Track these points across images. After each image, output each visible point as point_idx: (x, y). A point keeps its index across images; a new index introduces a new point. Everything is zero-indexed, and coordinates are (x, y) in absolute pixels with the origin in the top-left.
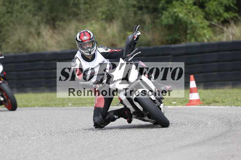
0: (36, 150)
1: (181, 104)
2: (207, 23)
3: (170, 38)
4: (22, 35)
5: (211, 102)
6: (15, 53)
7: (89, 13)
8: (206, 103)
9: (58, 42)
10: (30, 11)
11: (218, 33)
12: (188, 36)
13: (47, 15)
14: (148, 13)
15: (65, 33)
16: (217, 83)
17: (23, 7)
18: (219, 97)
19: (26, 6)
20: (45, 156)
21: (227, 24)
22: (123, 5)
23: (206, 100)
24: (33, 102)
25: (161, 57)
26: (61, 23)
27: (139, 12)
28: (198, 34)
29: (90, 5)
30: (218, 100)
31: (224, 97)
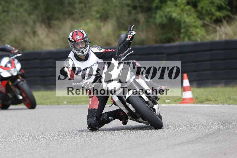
1: (174, 102)
2: (200, 22)
3: (164, 37)
4: (17, 34)
5: (204, 100)
7: (83, 13)
8: (199, 101)
9: (53, 41)
10: (25, 10)
11: (211, 32)
12: (182, 35)
13: (43, 14)
14: (142, 11)
15: (60, 32)
17: (19, 6)
18: (212, 95)
19: (22, 5)
20: (40, 153)
21: (220, 23)
22: (118, 4)
23: (199, 98)
25: (154, 56)
26: (56, 22)
27: (133, 11)
28: (191, 33)
29: (85, 4)
30: (211, 98)
31: (217, 96)
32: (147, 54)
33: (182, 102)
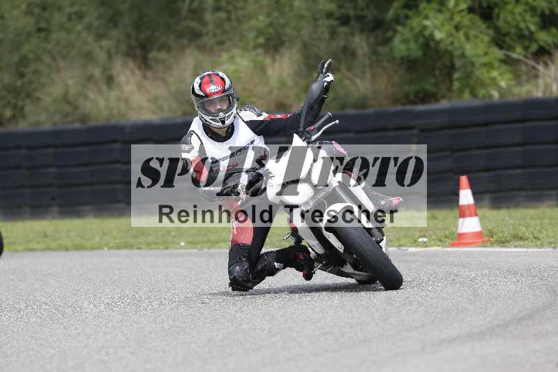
0: (105, 350)
1: (439, 243)
2: (500, 54)
3: (412, 88)
4: (70, 82)
5: (508, 239)
6: (55, 124)
7: (225, 32)
8: (497, 241)
9: (155, 100)
10: (89, 28)
11: (524, 78)
12: (456, 85)
13: (128, 36)
14: (362, 31)
15: (171, 79)
16: (523, 193)
17: (74, 17)
18: (527, 227)
19: (80, 16)
20: (124, 362)
21: (546, 57)
22: (305, 12)
23: (496, 234)
24: (97, 239)
25: (391, 134)
26: (162, 55)
27: (343, 30)
28: (477, 80)
29: (228, 12)
30: (524, 233)
31: (538, 228)
32: (375, 130)
33: (456, 241)
